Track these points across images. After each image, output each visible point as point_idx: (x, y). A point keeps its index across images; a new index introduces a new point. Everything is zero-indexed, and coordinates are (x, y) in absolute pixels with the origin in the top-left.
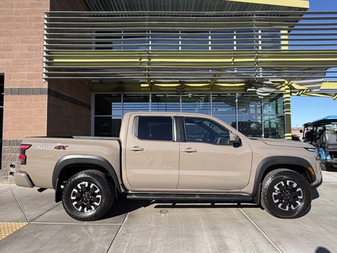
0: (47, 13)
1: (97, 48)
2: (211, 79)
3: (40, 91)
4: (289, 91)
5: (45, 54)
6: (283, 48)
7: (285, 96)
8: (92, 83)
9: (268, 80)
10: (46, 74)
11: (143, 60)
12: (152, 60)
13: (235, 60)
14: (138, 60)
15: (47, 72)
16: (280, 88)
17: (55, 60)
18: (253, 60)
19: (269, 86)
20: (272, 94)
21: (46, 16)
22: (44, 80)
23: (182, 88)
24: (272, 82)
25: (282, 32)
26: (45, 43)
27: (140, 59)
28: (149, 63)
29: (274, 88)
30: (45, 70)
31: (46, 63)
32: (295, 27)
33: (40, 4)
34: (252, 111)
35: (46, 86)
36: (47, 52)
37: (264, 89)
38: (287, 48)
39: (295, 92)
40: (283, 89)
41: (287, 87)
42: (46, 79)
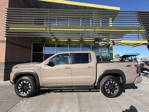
0: (7, 9)
1: (34, 24)
2: (81, 38)
3: (3, 41)
4: (112, 43)
5: (5, 26)
6: (110, 25)
7: (111, 45)
8: (32, 39)
9: (104, 39)
10: (6, 34)
11: (47, 29)
12: (51, 29)
13: (86, 30)
14: (45, 29)
15: (6, 33)
16: (109, 42)
17: (10, 28)
18: (93, 30)
19: (104, 41)
20: (106, 44)
21: (6, 10)
22: (5, 37)
23: (69, 41)
24: (106, 40)
25: (110, 19)
26: (6, 21)
27: (46, 29)
28: (50, 31)
29: (106, 42)
30: (5, 32)
31: (6, 29)
32: (116, 17)
33: (4, 5)
34: (100, 51)
35: (5, 39)
36: (6, 25)
37: (102, 42)
38: (111, 25)
39: (117, 44)
40: (110, 42)
41: (111, 42)
42: (5, 36)
